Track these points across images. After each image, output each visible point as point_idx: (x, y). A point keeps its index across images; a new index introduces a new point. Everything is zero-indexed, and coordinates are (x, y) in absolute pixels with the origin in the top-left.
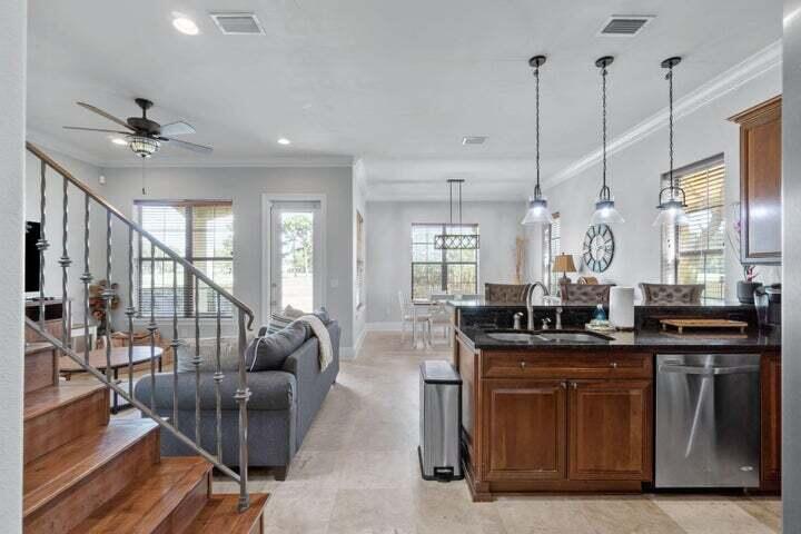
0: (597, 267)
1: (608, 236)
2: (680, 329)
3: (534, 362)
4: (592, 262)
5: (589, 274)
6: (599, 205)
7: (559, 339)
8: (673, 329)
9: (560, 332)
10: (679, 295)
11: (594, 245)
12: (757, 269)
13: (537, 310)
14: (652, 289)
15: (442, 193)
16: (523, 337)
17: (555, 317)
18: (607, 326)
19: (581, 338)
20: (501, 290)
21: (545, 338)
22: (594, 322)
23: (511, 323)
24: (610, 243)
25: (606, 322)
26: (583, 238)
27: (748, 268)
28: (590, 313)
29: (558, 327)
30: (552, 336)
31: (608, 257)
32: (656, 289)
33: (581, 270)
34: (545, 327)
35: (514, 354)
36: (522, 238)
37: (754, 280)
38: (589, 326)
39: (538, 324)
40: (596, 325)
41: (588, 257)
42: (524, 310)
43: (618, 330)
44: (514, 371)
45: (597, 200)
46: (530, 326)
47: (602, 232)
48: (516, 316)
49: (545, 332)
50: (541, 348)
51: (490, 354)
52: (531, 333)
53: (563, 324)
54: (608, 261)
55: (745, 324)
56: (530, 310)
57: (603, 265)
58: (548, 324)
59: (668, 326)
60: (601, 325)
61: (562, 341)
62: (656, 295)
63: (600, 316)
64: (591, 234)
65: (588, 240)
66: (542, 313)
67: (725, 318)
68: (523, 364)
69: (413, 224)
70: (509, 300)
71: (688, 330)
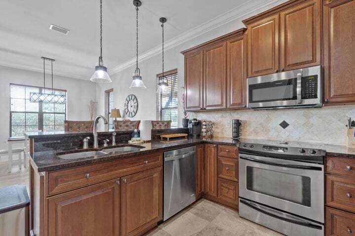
0: (131, 115)
1: (135, 101)
2: (168, 139)
3: (97, 171)
4: (128, 113)
5: (127, 118)
6: (134, 78)
7: (114, 151)
8: (165, 139)
9: (115, 147)
10: (164, 125)
11: (129, 105)
12: (188, 113)
13: (100, 135)
14: (154, 123)
15: (38, 66)
16: (90, 154)
17: (112, 138)
18: (139, 140)
19: (127, 149)
20: (77, 124)
21: (105, 153)
22: (133, 139)
23: (82, 145)
24: (136, 104)
25: (139, 139)
26: (124, 101)
27: (185, 114)
28: (130, 135)
29: (114, 144)
30: (110, 150)
31: (135, 110)
32: (156, 123)
33: (124, 116)
34: (105, 145)
35: (81, 169)
36: (93, 101)
37: (187, 118)
38: (130, 142)
39: (100, 143)
40: (134, 141)
41: (127, 110)
42: (92, 136)
43: (144, 142)
44: (81, 182)
45: (134, 75)
46: (96, 145)
47: (133, 99)
48: (85, 140)
49: (106, 148)
50: (102, 160)
51: (55, 174)
52: (96, 150)
53: (116, 142)
54: (135, 112)
55: (187, 135)
56: (95, 135)
57: (133, 114)
58: (108, 143)
59: (163, 138)
60: (137, 140)
61: (116, 152)
62: (156, 125)
63: (136, 136)
64: (128, 100)
65: (127, 102)
66: (103, 136)
67: (180, 133)
68: (88, 175)
69: (10, 84)
70: (82, 130)
71: (171, 139)
